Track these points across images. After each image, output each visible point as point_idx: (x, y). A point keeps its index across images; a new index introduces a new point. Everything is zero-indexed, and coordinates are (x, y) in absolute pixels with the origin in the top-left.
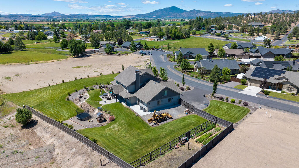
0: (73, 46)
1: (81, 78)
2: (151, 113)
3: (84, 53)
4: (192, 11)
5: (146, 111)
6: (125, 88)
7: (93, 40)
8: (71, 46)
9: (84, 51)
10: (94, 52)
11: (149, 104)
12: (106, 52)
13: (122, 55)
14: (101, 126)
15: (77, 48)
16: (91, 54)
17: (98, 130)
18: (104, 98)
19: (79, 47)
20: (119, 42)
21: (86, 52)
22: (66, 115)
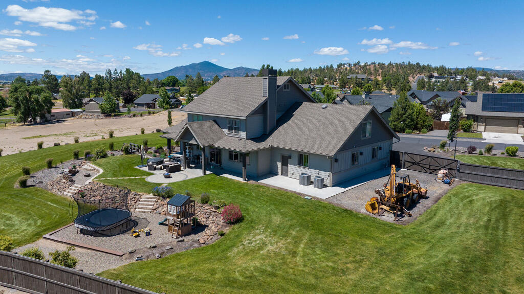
0: (21, 98)
1: (55, 145)
2: (343, 190)
3: (47, 115)
4: (238, 69)
5: (325, 186)
6: (230, 129)
7: (67, 93)
8: (17, 99)
9: (49, 112)
10: (73, 115)
11: (336, 160)
12: (103, 112)
13: (141, 115)
14: (196, 245)
15: (32, 102)
16: (66, 119)
17: (196, 262)
18: (155, 169)
19: (37, 100)
20: (127, 97)
21: (53, 116)
22: (24, 228)
